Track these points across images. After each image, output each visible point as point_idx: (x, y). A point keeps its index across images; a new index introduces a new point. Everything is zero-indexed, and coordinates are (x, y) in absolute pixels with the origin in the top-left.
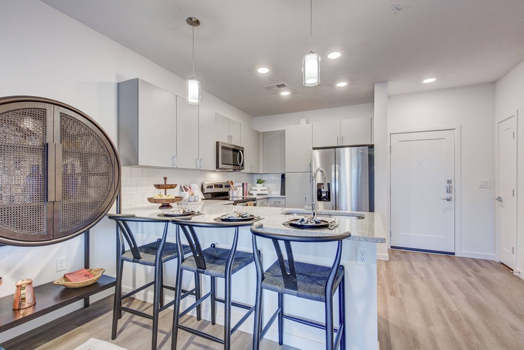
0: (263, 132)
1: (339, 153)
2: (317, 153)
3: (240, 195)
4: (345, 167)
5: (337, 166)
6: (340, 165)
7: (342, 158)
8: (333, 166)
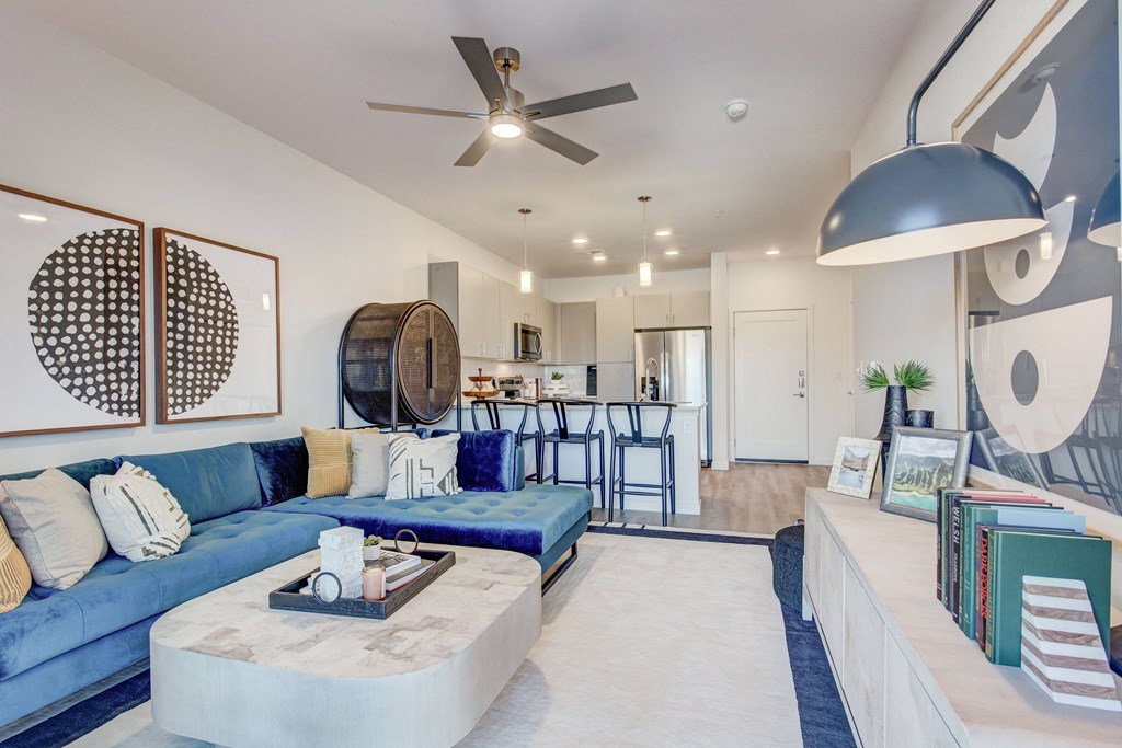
0: (562, 304)
1: (670, 338)
2: (638, 336)
3: (534, 395)
4: (677, 356)
5: (667, 354)
6: (670, 353)
7: (674, 343)
8: (662, 355)
